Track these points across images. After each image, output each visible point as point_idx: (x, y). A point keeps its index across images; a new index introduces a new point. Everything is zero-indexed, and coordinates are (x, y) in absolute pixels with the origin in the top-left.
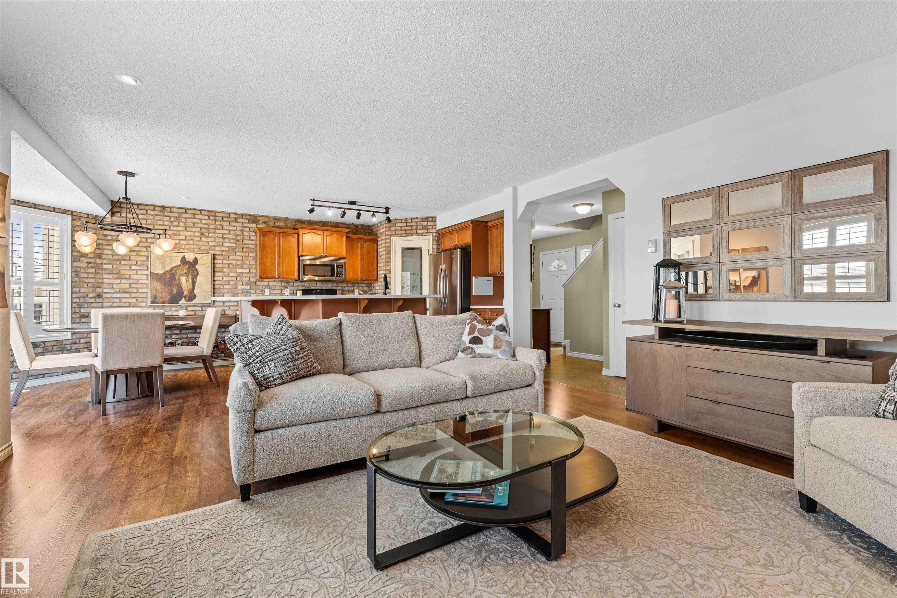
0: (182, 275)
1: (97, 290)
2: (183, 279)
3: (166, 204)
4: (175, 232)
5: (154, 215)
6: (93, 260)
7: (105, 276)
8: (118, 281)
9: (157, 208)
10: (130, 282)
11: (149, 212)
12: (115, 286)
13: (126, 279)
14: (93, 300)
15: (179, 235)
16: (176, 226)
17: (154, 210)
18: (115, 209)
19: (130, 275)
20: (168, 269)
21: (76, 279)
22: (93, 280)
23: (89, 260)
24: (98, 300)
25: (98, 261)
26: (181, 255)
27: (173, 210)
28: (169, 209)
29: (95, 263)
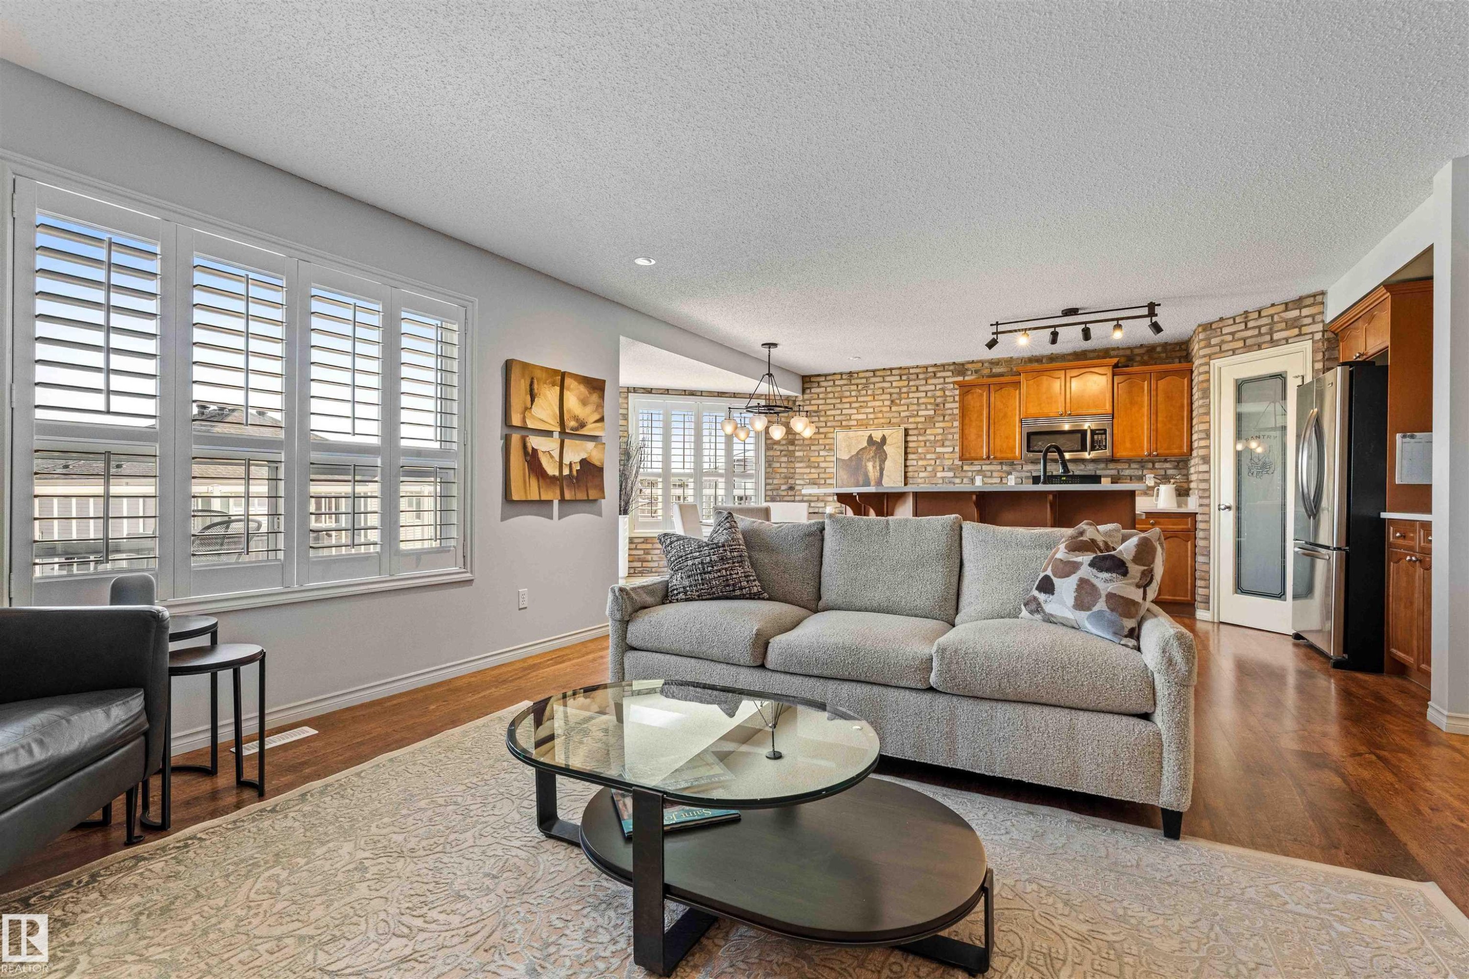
0: (869, 460)
1: (790, 481)
2: (870, 465)
3: (853, 370)
4: (862, 404)
5: (841, 386)
6: (785, 448)
7: (798, 465)
8: (808, 470)
9: (844, 377)
10: (818, 471)
11: (837, 383)
12: (805, 476)
13: (815, 467)
14: (784, 493)
15: (867, 407)
16: (864, 396)
17: (842, 379)
18: (806, 386)
19: (818, 463)
20: (854, 452)
21: (768, 470)
22: (785, 470)
23: (782, 448)
24: (790, 493)
25: (791, 448)
26: (868, 433)
27: (861, 375)
28: (856, 375)
29: (788, 451)
